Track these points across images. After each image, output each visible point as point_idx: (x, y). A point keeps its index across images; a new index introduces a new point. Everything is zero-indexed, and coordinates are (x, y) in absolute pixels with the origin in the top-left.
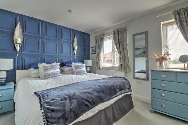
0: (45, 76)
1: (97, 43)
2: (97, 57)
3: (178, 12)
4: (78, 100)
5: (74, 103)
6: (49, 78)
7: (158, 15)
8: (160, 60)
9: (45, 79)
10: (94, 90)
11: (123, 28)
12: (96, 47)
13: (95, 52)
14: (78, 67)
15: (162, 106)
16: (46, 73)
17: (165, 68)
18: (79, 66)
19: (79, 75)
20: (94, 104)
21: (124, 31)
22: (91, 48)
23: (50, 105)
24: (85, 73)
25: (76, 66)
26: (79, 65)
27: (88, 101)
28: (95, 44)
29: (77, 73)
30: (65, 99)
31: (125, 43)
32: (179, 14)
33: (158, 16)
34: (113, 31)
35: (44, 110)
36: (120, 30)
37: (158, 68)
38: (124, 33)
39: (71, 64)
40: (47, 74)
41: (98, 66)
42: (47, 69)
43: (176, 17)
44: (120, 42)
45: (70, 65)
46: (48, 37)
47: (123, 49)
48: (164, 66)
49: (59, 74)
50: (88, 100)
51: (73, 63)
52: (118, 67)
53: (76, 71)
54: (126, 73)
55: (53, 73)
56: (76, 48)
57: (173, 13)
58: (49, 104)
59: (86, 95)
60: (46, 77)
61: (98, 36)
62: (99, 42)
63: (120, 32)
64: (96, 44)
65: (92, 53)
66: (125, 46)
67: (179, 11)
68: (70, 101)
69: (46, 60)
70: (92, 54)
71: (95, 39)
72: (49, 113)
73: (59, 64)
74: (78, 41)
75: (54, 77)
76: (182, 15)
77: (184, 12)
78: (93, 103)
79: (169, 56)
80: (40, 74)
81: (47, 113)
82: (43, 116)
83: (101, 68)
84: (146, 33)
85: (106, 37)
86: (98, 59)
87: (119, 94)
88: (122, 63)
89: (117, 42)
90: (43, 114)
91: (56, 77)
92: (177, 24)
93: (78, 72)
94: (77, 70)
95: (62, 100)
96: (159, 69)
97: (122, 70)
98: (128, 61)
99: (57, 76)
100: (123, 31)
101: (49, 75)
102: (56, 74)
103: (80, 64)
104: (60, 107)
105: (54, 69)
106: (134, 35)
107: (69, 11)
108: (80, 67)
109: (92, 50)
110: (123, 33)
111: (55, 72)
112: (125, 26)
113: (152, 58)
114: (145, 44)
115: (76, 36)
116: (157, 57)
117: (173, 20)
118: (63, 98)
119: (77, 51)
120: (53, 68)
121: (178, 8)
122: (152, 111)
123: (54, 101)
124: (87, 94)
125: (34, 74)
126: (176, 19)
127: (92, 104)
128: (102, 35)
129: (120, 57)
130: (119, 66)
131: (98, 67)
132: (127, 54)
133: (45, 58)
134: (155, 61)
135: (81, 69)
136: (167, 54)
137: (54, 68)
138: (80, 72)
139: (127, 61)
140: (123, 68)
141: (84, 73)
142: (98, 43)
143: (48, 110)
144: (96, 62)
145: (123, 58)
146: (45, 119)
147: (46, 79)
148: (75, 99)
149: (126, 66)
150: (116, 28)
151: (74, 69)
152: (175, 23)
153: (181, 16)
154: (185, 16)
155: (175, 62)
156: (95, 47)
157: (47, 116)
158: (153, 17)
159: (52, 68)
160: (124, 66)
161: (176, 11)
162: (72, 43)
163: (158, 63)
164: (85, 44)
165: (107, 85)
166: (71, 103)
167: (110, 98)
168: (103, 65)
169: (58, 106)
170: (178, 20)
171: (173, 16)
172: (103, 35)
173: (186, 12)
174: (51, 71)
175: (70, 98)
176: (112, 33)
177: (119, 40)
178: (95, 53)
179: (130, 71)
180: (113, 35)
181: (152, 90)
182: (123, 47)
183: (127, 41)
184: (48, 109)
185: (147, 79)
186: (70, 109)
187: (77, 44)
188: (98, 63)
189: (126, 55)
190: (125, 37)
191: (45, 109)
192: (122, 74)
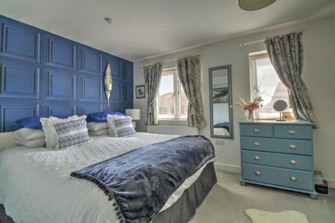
0: (60, 142)
1: (148, 79)
2: (148, 103)
3: (271, 41)
4: (158, 176)
5: (155, 181)
6: (70, 145)
7: (246, 42)
8: (250, 109)
9: (60, 148)
10: (174, 159)
11: (194, 57)
12: (146, 87)
13: (143, 95)
14: (120, 123)
15: (256, 173)
16: (63, 135)
17: (256, 119)
18: (121, 121)
19: (122, 136)
20: (180, 180)
21: (195, 63)
22: (137, 87)
23: (123, 190)
24: (133, 133)
25: (116, 121)
26: (121, 119)
27: (172, 177)
28: (144, 80)
29: (118, 133)
30: (140, 177)
31: (197, 81)
32: (273, 43)
33: (245, 44)
34: (178, 61)
35: (115, 198)
36: (189, 59)
37: (247, 119)
38: (196, 66)
39: (106, 117)
40: (66, 137)
41: (152, 120)
42: (65, 128)
43: (269, 47)
44: (189, 79)
45: (104, 118)
46: (54, 65)
47: (194, 91)
48: (254, 116)
49: (88, 137)
50: (172, 174)
51: (109, 116)
52: (186, 120)
53: (116, 130)
54: (199, 129)
55: (75, 135)
56: (110, 87)
57: (265, 42)
58: (120, 188)
59: (167, 167)
60: (63, 144)
61: (151, 68)
62: (153, 78)
63: (189, 63)
64: (146, 81)
65: (138, 96)
66: (197, 85)
67: (273, 40)
68: (149, 179)
69: (51, 110)
70: (137, 98)
71: (145, 73)
72: (125, 202)
73: (85, 117)
74: (112, 75)
75: (79, 143)
76: (277, 46)
77: (279, 41)
78: (177, 179)
79: (262, 101)
80: (46, 140)
81: (122, 203)
82: (116, 209)
83: (156, 122)
84: (228, 67)
85: (164, 70)
86: (150, 107)
87: (204, 161)
88: (193, 112)
89: (185, 80)
90: (114, 207)
91: (81, 144)
92: (270, 57)
93: (122, 132)
94: (119, 128)
95: (136, 179)
96: (248, 121)
97: (195, 125)
98: (203, 109)
99: (83, 142)
100: (193, 62)
101: (69, 140)
102: (82, 136)
103: (122, 117)
104: (138, 190)
105: (77, 129)
106: (211, 70)
107: (107, 19)
108: (123, 122)
109: (137, 91)
110: (194, 65)
111: (80, 134)
112: (197, 55)
113: (239, 105)
114: (227, 82)
115: (109, 65)
116: (246, 104)
117: (265, 51)
118: (136, 175)
119: (111, 92)
120: (76, 125)
121: (272, 36)
122: (243, 183)
123: (125, 182)
124: (167, 165)
125: (32, 140)
126: (269, 51)
127: (177, 181)
128: (158, 66)
129: (189, 104)
130: (188, 119)
131: (150, 121)
132: (201, 99)
133: (48, 107)
134: (244, 110)
135: (126, 126)
136: (260, 99)
137: (78, 125)
138: (125, 131)
139: (201, 109)
140: (195, 122)
141: (131, 132)
142: (150, 79)
143: (122, 198)
144: (148, 113)
145: (195, 106)
146: (121, 215)
147: (62, 148)
148: (154, 175)
149: (199, 118)
150: (182, 56)
151: (113, 126)
152: (268, 55)
153: (275, 47)
154: (281, 48)
155: (268, 111)
156: (144, 86)
157: (123, 209)
158: (239, 45)
159: (74, 126)
160: (197, 118)
161: (269, 40)
162: (102, 77)
163: (247, 112)
164: (125, 80)
165: (186, 149)
166: (151, 183)
167: (196, 169)
168: (160, 118)
169: (134, 190)
170: (271, 52)
171: (265, 46)
172: (160, 67)
173: (281, 41)
174: (72, 133)
175: (146, 174)
176: (177, 64)
177: (187, 75)
178: (145, 97)
179: (206, 125)
180: (178, 67)
181: (241, 152)
182: (194, 88)
183: (200, 79)
184: (122, 196)
185: (231, 137)
186: (153, 192)
187: (111, 80)
188: (152, 114)
189: (199, 100)
190: (197, 72)
191: (117, 198)
192: (194, 131)
